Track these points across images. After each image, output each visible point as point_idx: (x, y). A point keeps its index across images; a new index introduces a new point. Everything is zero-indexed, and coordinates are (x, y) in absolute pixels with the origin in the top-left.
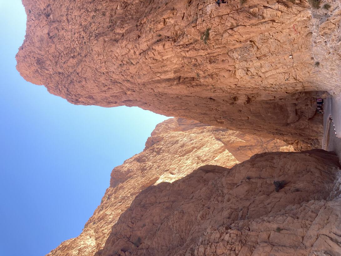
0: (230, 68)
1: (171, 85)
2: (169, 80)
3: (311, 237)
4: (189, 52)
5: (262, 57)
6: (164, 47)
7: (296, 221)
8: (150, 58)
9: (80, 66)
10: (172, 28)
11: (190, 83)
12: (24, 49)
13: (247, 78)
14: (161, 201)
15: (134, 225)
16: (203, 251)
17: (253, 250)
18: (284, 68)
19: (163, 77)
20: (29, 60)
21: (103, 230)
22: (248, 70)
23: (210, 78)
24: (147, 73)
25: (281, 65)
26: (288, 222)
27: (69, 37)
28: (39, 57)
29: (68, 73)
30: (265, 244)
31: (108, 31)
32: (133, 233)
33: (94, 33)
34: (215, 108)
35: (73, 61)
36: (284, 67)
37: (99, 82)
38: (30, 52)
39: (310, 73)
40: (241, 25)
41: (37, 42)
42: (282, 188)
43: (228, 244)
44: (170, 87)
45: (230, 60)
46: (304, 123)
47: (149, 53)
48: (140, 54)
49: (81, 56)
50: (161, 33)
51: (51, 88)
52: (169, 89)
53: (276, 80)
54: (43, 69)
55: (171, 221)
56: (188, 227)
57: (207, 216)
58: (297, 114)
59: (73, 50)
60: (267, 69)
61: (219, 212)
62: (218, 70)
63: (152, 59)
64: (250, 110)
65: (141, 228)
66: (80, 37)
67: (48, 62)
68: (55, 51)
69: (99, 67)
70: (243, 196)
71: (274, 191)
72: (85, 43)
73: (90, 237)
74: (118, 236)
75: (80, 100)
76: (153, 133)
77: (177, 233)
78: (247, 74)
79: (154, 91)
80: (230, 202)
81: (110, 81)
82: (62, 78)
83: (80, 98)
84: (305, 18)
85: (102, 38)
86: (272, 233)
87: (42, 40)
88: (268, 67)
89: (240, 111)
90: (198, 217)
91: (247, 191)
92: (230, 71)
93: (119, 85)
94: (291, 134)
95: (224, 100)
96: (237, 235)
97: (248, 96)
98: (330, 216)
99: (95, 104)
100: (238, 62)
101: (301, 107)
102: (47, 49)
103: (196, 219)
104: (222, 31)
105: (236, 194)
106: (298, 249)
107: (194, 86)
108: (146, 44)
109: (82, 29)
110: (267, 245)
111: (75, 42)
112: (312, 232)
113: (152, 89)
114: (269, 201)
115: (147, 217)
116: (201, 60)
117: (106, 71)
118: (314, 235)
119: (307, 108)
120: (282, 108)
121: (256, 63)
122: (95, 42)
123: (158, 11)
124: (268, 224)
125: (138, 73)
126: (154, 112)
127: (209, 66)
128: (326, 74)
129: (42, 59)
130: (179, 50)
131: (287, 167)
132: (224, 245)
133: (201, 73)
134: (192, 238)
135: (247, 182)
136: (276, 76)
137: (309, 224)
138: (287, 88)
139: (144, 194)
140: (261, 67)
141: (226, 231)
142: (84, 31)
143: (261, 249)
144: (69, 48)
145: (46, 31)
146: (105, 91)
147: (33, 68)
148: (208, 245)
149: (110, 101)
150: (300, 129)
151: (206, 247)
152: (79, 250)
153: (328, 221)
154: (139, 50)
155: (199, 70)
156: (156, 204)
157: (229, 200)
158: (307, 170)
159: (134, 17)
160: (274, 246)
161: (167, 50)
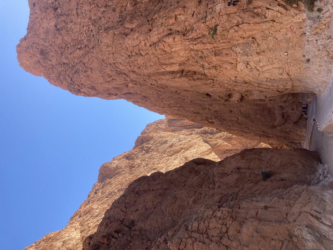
0: (232, 61)
1: (175, 78)
2: (173, 72)
3: (294, 214)
4: (197, 45)
5: (261, 53)
6: (174, 40)
7: (281, 200)
8: (160, 49)
9: (87, 57)
10: (182, 24)
11: (192, 77)
12: (27, 40)
13: (247, 71)
14: (154, 189)
15: (128, 209)
16: (197, 226)
17: (242, 224)
18: (279, 64)
19: (169, 69)
20: (31, 51)
21: (88, 224)
22: (248, 64)
23: (214, 69)
24: (153, 64)
25: (277, 60)
26: (274, 201)
27: (78, 30)
28: (43, 48)
29: (74, 63)
30: (254, 220)
31: (117, 25)
32: (126, 217)
33: (103, 27)
34: (209, 107)
35: (79, 53)
36: (279, 62)
37: (104, 72)
38: (33, 43)
39: (301, 69)
40: (246, 23)
41: (42, 33)
42: (268, 178)
43: (220, 220)
44: (173, 80)
45: (233, 54)
46: (289, 126)
47: (160, 44)
48: (150, 46)
49: (88, 47)
50: (172, 27)
51: (52, 79)
52: (172, 81)
53: (271, 75)
54: (46, 59)
55: (164, 205)
56: (181, 211)
57: (199, 201)
58: (283, 117)
59: (80, 42)
60: (265, 64)
61: (210, 197)
62: (222, 62)
63: (161, 50)
64: (240, 111)
65: (134, 213)
66: (88, 30)
67: (52, 54)
68: (62, 43)
69: (107, 58)
70: (232, 184)
71: (261, 180)
72: (93, 35)
73: (75, 230)
74: (112, 220)
75: (82, 90)
76: (144, 133)
77: (169, 216)
78: (247, 67)
79: (157, 83)
80: (221, 189)
81: (115, 72)
82: (66, 68)
83: (82, 88)
84: (300, 20)
85: (111, 31)
86: (260, 210)
87: (47, 32)
88: (266, 61)
89: (231, 111)
90: (190, 201)
91: (236, 180)
92: (232, 64)
93: (124, 76)
94: (277, 137)
95: (219, 96)
96: (229, 212)
97: (241, 94)
98: (312, 197)
99: (96, 95)
100: (239, 56)
101: (287, 111)
102: (53, 40)
103: (188, 204)
104: (229, 28)
105: (226, 182)
106: (282, 223)
107: (195, 80)
108: (157, 37)
109: (91, 23)
110: (255, 220)
111: (83, 35)
112: (296, 209)
113: (156, 80)
114: (256, 188)
115: (140, 203)
116: (207, 53)
117: (114, 62)
118: (297, 213)
119: (293, 112)
120: (270, 112)
121: (255, 57)
122: (105, 34)
123: (170, 8)
124: (256, 203)
125: (146, 64)
126: (148, 109)
127: (214, 59)
128: (315, 70)
129: (45, 50)
130: (188, 43)
131: (273, 160)
132: (216, 221)
133: (206, 64)
134: (184, 220)
135: (237, 172)
136: (272, 71)
137: (293, 204)
138: (278, 86)
139: (137, 183)
140: (260, 61)
141: (219, 209)
142: (93, 25)
143: (250, 223)
144: (76, 40)
145: (53, 24)
146: (109, 82)
147: (35, 59)
148: (202, 221)
149: (111, 92)
150: (286, 132)
151: (200, 222)
152: (63, 242)
153: (310, 201)
154: (150, 42)
155: (205, 62)
156: (149, 191)
157: (219, 187)
158: (292, 163)
159: (143, 14)
160: (261, 221)
161: (176, 43)
